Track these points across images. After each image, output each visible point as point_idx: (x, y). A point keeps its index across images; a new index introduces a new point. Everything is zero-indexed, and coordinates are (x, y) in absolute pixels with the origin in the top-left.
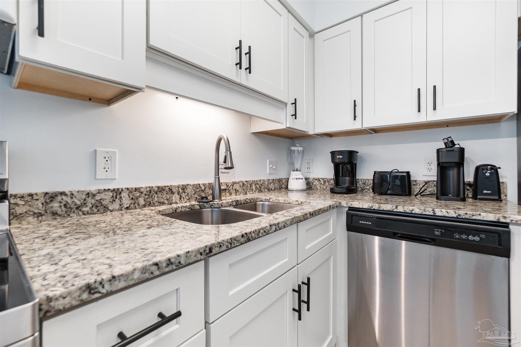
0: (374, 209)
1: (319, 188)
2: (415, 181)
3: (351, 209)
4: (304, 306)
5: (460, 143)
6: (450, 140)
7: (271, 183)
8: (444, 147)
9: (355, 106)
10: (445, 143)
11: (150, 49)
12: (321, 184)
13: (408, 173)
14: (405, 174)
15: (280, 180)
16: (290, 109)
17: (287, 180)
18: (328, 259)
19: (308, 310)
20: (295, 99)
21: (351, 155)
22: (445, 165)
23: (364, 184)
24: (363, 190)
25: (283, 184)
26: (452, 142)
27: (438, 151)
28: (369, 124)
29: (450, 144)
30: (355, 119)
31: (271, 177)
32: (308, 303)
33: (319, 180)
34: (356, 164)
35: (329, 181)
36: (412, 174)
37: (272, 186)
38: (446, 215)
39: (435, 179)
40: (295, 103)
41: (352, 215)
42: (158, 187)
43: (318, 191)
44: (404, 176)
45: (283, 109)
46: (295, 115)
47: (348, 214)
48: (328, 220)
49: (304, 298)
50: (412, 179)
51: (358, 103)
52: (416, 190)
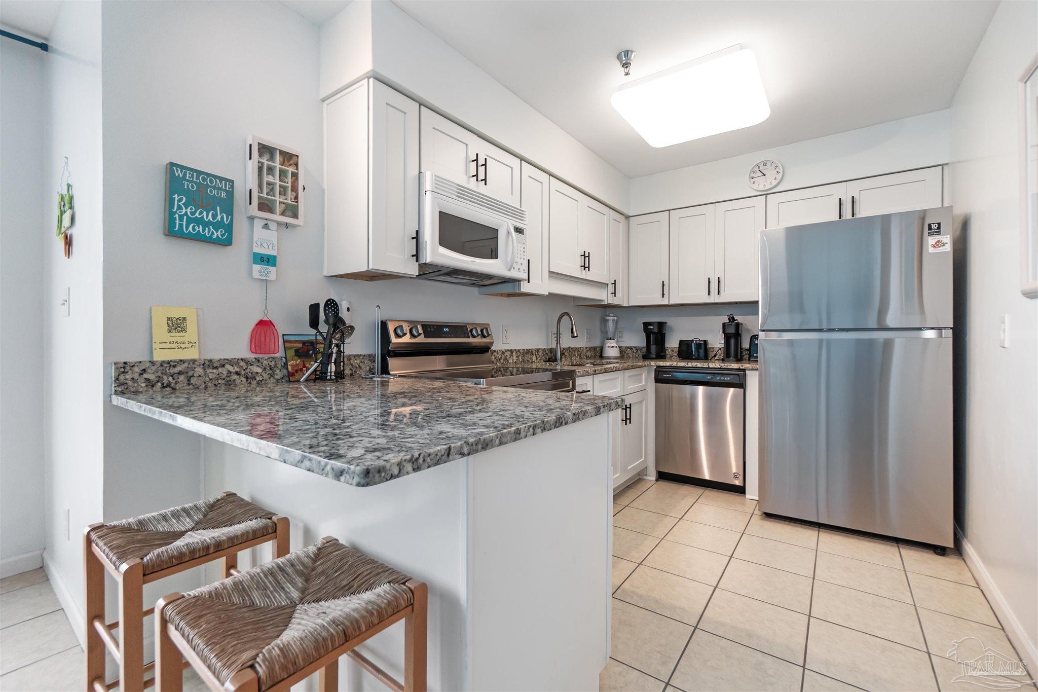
0: (673, 366)
1: (631, 356)
2: (713, 348)
3: (658, 367)
4: (628, 421)
5: (739, 319)
6: (731, 316)
7: (588, 351)
8: (728, 321)
9: (663, 285)
10: (729, 319)
11: (550, 272)
12: (634, 352)
13: (705, 342)
14: (703, 342)
15: (595, 348)
16: (611, 288)
17: (602, 349)
18: (642, 401)
19: (630, 423)
20: (615, 280)
21: (661, 325)
22: (729, 335)
23: (673, 351)
24: (671, 357)
25: (598, 352)
26: (733, 318)
27: (724, 324)
28: (673, 301)
29: (732, 319)
30: (663, 297)
31: (589, 345)
32: (630, 419)
33: (632, 349)
34: (665, 333)
35: (641, 349)
36: (709, 342)
37: (589, 354)
38: (715, 367)
39: (722, 346)
40: (615, 284)
41: (659, 371)
42: (527, 350)
43: (631, 359)
44: (701, 344)
45: (605, 288)
46: (615, 293)
47: (655, 370)
48: (641, 374)
49: (628, 417)
50: (710, 346)
51: (666, 283)
52: (712, 354)
